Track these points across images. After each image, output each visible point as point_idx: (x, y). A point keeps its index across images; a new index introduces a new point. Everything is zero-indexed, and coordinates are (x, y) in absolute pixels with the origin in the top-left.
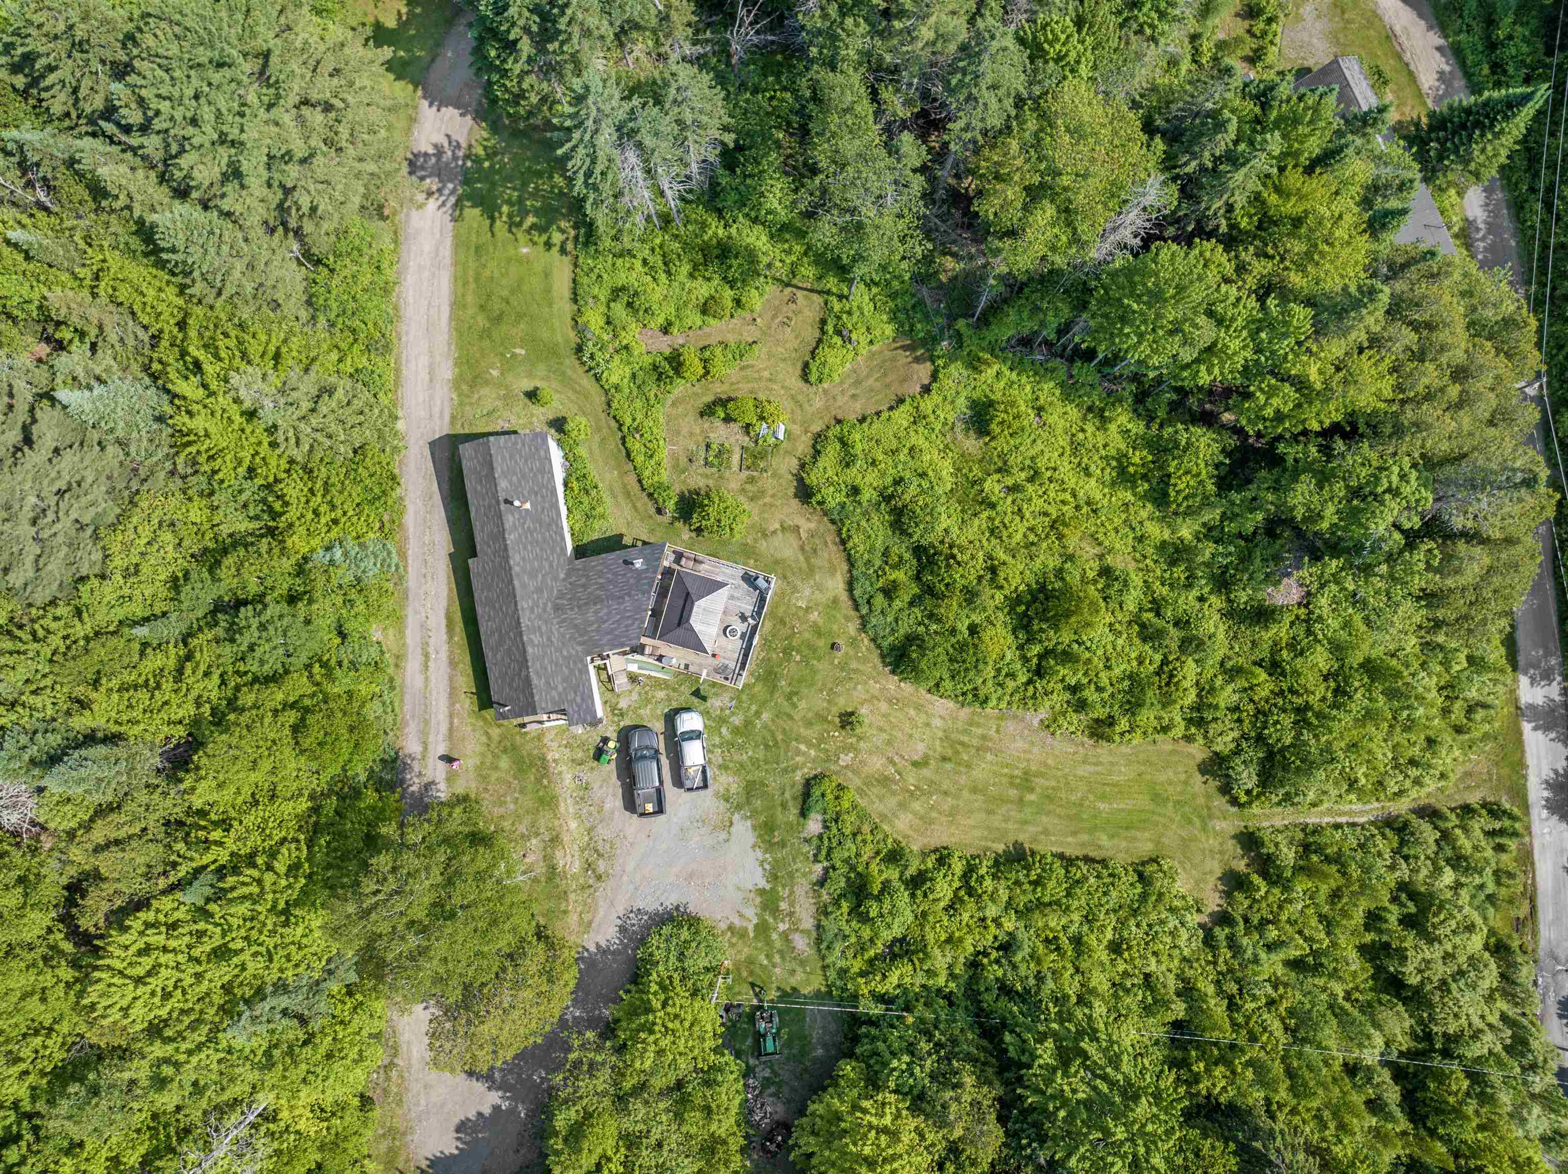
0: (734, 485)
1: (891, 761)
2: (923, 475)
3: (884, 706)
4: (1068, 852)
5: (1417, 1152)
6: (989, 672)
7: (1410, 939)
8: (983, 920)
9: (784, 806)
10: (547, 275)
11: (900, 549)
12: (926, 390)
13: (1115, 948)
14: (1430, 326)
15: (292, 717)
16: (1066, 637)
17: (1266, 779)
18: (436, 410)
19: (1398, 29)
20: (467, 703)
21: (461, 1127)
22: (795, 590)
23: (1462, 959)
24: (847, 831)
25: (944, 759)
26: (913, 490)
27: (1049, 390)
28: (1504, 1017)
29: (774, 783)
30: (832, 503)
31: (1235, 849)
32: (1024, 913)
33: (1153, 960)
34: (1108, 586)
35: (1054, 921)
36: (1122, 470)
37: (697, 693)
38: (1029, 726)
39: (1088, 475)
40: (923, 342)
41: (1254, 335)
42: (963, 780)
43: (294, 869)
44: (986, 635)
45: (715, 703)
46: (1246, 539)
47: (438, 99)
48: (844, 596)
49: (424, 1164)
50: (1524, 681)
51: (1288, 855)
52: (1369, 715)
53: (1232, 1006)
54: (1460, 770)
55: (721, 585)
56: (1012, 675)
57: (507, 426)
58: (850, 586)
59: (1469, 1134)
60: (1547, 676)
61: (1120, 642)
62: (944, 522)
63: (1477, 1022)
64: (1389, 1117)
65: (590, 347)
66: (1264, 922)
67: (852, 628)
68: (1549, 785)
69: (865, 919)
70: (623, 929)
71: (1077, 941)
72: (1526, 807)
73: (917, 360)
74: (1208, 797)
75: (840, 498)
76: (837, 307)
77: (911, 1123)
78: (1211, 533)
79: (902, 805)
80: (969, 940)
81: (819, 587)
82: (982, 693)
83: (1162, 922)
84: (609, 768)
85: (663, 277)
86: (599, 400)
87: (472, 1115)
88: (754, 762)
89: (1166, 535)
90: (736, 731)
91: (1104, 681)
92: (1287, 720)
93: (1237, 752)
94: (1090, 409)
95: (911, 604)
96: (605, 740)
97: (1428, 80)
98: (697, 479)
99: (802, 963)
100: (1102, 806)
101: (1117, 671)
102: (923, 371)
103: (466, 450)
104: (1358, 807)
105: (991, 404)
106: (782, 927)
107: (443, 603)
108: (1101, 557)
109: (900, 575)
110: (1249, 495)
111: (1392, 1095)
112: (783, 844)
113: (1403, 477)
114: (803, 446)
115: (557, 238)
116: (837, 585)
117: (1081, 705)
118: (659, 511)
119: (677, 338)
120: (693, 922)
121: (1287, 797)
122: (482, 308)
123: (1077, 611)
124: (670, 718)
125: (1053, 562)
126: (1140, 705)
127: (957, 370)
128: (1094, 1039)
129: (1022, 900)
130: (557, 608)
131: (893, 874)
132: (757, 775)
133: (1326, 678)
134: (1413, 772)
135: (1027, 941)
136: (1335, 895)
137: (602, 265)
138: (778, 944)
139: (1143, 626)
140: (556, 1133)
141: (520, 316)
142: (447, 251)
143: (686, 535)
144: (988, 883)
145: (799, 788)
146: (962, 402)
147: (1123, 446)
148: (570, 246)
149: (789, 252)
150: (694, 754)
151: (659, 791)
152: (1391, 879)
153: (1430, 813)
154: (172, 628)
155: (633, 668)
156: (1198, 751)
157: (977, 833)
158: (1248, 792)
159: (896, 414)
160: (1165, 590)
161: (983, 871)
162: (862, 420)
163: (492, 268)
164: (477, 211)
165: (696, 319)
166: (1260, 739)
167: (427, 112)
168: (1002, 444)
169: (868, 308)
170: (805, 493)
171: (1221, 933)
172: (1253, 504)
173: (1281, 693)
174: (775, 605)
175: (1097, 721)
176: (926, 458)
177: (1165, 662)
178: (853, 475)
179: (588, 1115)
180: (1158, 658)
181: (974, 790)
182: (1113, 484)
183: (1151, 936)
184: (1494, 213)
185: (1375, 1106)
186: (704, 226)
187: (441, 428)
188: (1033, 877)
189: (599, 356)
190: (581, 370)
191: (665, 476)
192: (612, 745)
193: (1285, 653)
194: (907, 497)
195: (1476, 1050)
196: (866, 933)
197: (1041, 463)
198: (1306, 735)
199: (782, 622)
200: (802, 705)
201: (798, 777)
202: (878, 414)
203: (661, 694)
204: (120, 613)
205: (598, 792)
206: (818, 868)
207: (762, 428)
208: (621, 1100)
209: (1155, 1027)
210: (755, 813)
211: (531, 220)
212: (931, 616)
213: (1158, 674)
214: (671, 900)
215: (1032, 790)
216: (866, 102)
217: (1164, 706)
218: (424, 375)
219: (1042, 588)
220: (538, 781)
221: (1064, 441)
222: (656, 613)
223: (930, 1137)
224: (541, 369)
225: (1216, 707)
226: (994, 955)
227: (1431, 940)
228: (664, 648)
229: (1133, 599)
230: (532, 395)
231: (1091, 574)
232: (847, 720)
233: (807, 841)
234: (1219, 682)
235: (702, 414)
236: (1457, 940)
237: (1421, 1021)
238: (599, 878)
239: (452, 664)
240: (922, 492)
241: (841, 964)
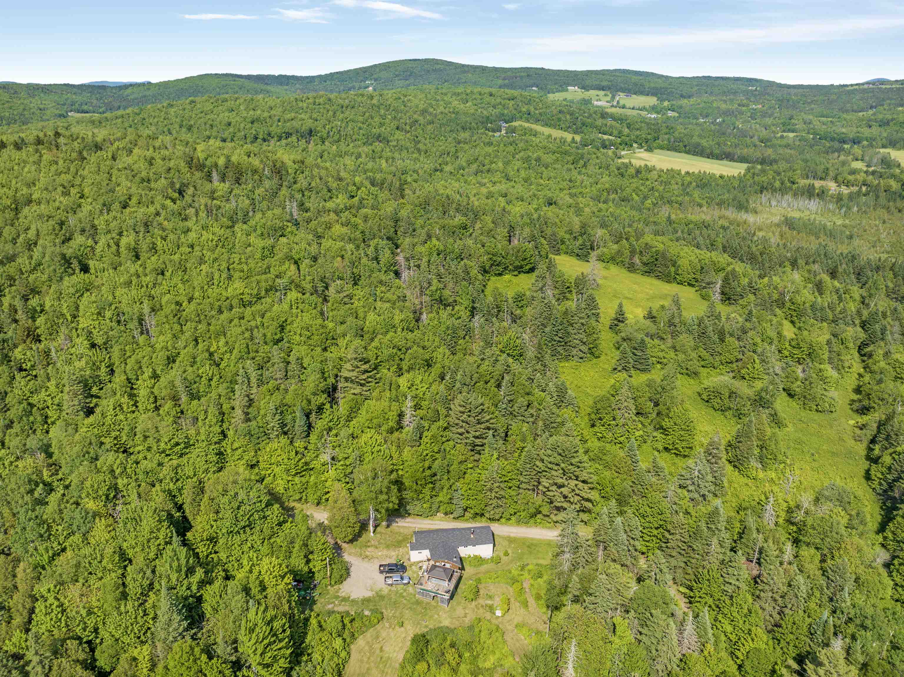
1: (384, 640)
18: (501, 532)
25: (382, 658)
29: (383, 603)
42: (372, 664)
67: (432, 627)
88: (391, 599)
106: (336, 602)
116: (447, 624)
120: (345, 580)
122: (532, 544)
132: (386, 599)
138: (331, 601)
141: (530, 552)
145: (380, 610)
181: (368, 669)
200: (407, 612)
210: (374, 598)
232: (401, 624)
233: (363, 611)
238: (363, 559)
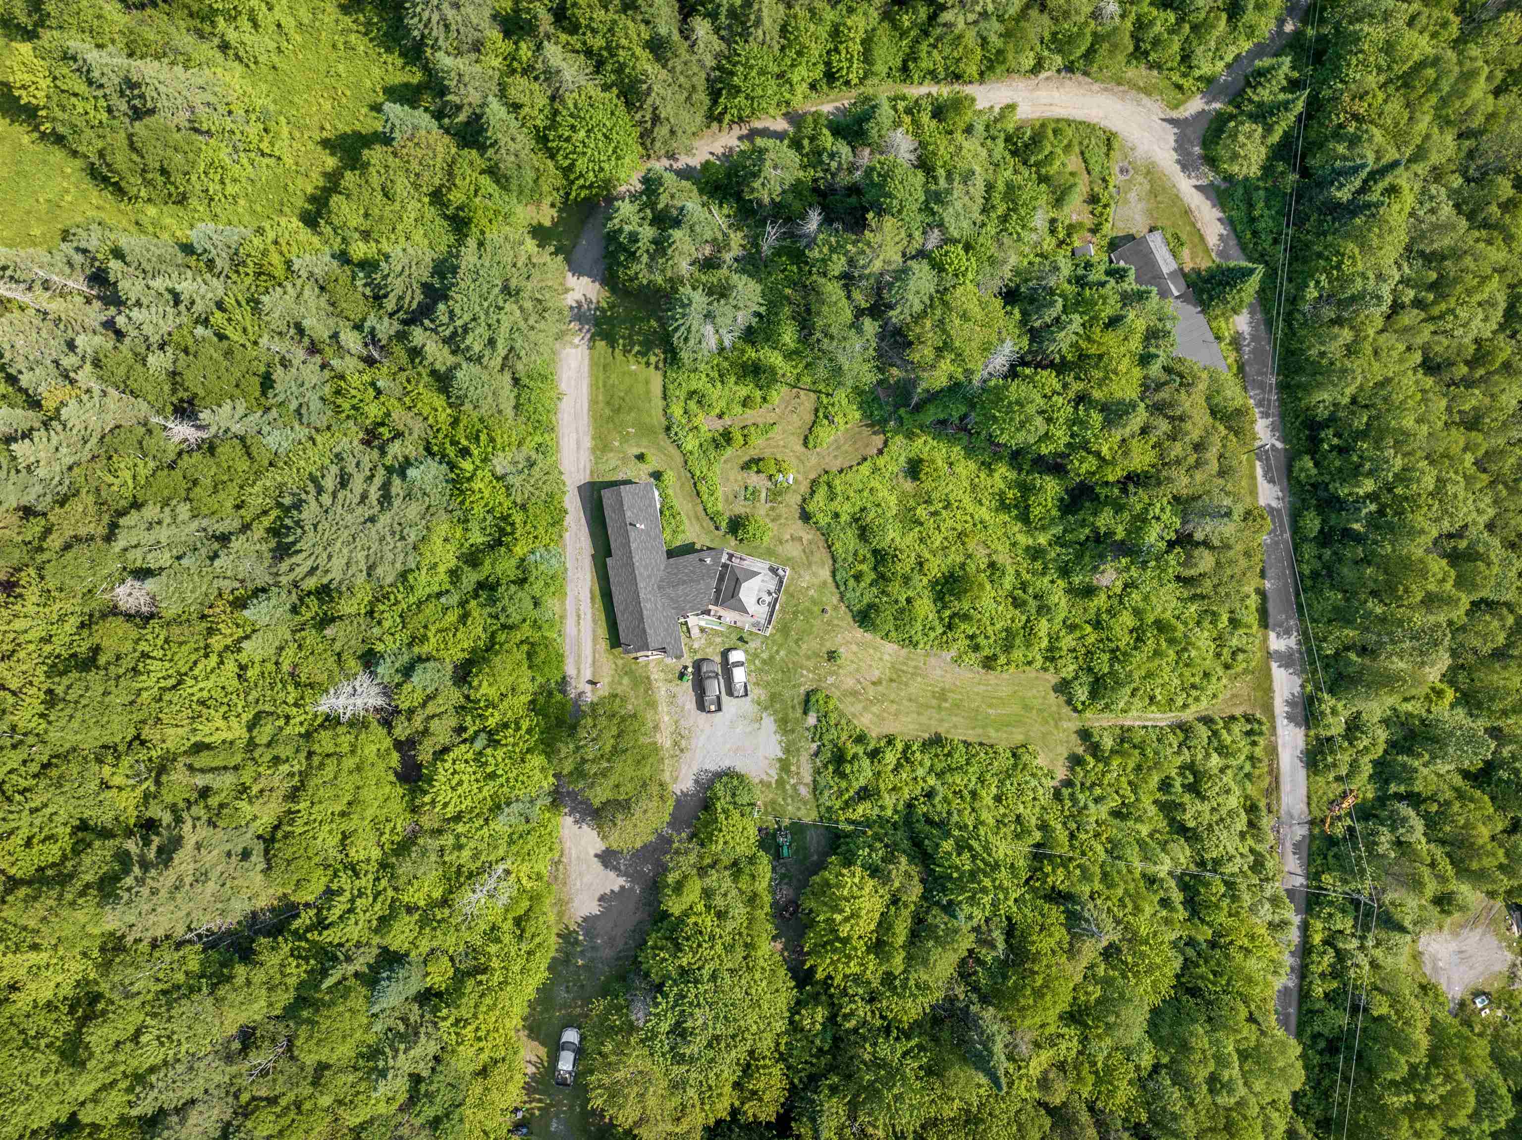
0: (762, 512)
1: (859, 682)
2: (879, 505)
3: (854, 648)
4: (969, 740)
5: (1193, 933)
6: (919, 626)
7: (1187, 798)
8: (915, 779)
9: (793, 707)
10: (647, 382)
11: (864, 551)
12: (880, 452)
13: (998, 799)
14: (1182, 419)
15: (525, 647)
16: (966, 605)
17: (1094, 694)
18: (581, 466)
19: (1193, 207)
20: (603, 645)
21: (602, 898)
22: (800, 576)
23: (1224, 812)
24: (832, 723)
25: (891, 680)
26: (872, 515)
27: (957, 451)
28: (1252, 850)
29: (787, 694)
30: (823, 523)
31: (1075, 739)
32: (940, 775)
33: (1021, 806)
34: (993, 574)
35: (958, 779)
36: (1002, 502)
37: (741, 639)
38: (944, 661)
39: (981, 504)
40: (879, 422)
41: (1070, 428)
42: (903, 693)
43: (529, 731)
44: (917, 603)
45: (752, 645)
46: (1081, 544)
47: (577, 270)
48: (830, 580)
49: (580, 920)
50: (1272, 635)
51: (1108, 743)
52: (1157, 653)
53: (1072, 836)
54: (1228, 694)
55: (757, 574)
56: (932, 629)
57: (625, 477)
58: (834, 574)
59: (1222, 918)
60: (1288, 632)
61: (1000, 608)
62: (891, 534)
63: (1232, 851)
64: (1173, 909)
65: (675, 429)
66: (1093, 784)
67: (835, 600)
68: (1288, 703)
69: (843, 776)
70: (697, 782)
71: (974, 794)
72: (1272, 717)
73: (874, 433)
74: (1059, 706)
75: (828, 519)
76: (825, 401)
77: (871, 883)
78: (1058, 541)
79: (865, 708)
80: (906, 790)
81: (815, 574)
82: (914, 640)
83: (1027, 782)
84: (687, 684)
85: (719, 385)
86: (680, 460)
87: (608, 891)
88: (775, 681)
89: (1030, 542)
90: (764, 662)
91: (990, 632)
92: (1106, 657)
93: (1076, 678)
94: (983, 463)
95: (871, 585)
96: (686, 668)
97: (1212, 240)
98: (740, 508)
99: (805, 803)
100: (990, 711)
101: (998, 626)
102: (878, 440)
103: (606, 494)
104: (1159, 715)
105: (921, 461)
106: (792, 781)
107: (589, 584)
108: (989, 555)
109: (864, 567)
110: (1079, 517)
111: (1177, 896)
112: (793, 731)
113: (1162, 510)
114: (804, 488)
115: (653, 359)
116: (825, 573)
117: (976, 648)
118: (717, 528)
119: (727, 421)
120: (740, 777)
121: (1107, 706)
122: (608, 403)
123: (971, 589)
124: (725, 654)
125: (959, 559)
126: (1012, 647)
127: (899, 440)
128: (978, 839)
129: (939, 767)
130: (659, 588)
131: (860, 750)
132: (778, 689)
133: (1131, 632)
134: (1194, 693)
135: (941, 791)
136: (1138, 768)
137: (682, 377)
138: (790, 792)
139: (1014, 599)
140: (668, 886)
141: (631, 409)
142: (586, 369)
143: (733, 542)
144: (918, 755)
145: (803, 697)
146: (902, 459)
147: (1003, 486)
148: (661, 365)
149: (795, 367)
150: (739, 675)
151: (719, 698)
152: (1178, 761)
153: (1207, 721)
154: (454, 599)
155: (703, 624)
156: (1052, 678)
157: (911, 727)
158: (1083, 703)
159: (861, 468)
160: (1029, 577)
161: (915, 748)
162: (841, 471)
163: (614, 379)
164: (603, 343)
165: (738, 409)
166: (1090, 670)
167: (572, 280)
168: (928, 485)
169: (844, 402)
170: (806, 517)
171: (1066, 792)
172: (1083, 523)
173: (1101, 641)
174: (787, 587)
175: (987, 657)
176: (880, 495)
177: (1028, 621)
178: (835, 506)
179: (685, 877)
180: (1024, 618)
181: (910, 700)
182: (997, 510)
183: (1020, 792)
184: (1255, 328)
185: (1165, 903)
186: (743, 352)
187: (584, 478)
188: (946, 751)
189: (680, 435)
190: (668, 441)
191: (720, 507)
192: (690, 670)
193: (1104, 616)
194: (868, 520)
195: (1230, 869)
196: (844, 784)
197: (951, 497)
198: (1117, 666)
199: (792, 596)
200: (804, 646)
201: (802, 690)
202: (851, 467)
203: (718, 640)
204: (428, 590)
205: (680, 700)
206: (814, 746)
207: (780, 477)
208: (702, 872)
209: (1024, 848)
210: (775, 712)
211: (637, 348)
212: (883, 592)
213: (1024, 628)
214: (725, 764)
215: (946, 700)
216: (844, 300)
217: (1027, 647)
218: (573, 445)
219: (952, 575)
220: (646, 691)
221: (966, 484)
222: (718, 591)
223: (881, 892)
224: (645, 442)
225: (1061, 649)
226: (922, 799)
227: (1203, 798)
228: (722, 612)
229: (1008, 582)
230: (641, 457)
231: (983, 567)
232: (832, 656)
233: (808, 729)
234: (1061, 634)
235: (742, 468)
236: (1220, 800)
237: (1198, 853)
238: (682, 751)
239: (595, 621)
240: (878, 516)
241: (829, 804)
